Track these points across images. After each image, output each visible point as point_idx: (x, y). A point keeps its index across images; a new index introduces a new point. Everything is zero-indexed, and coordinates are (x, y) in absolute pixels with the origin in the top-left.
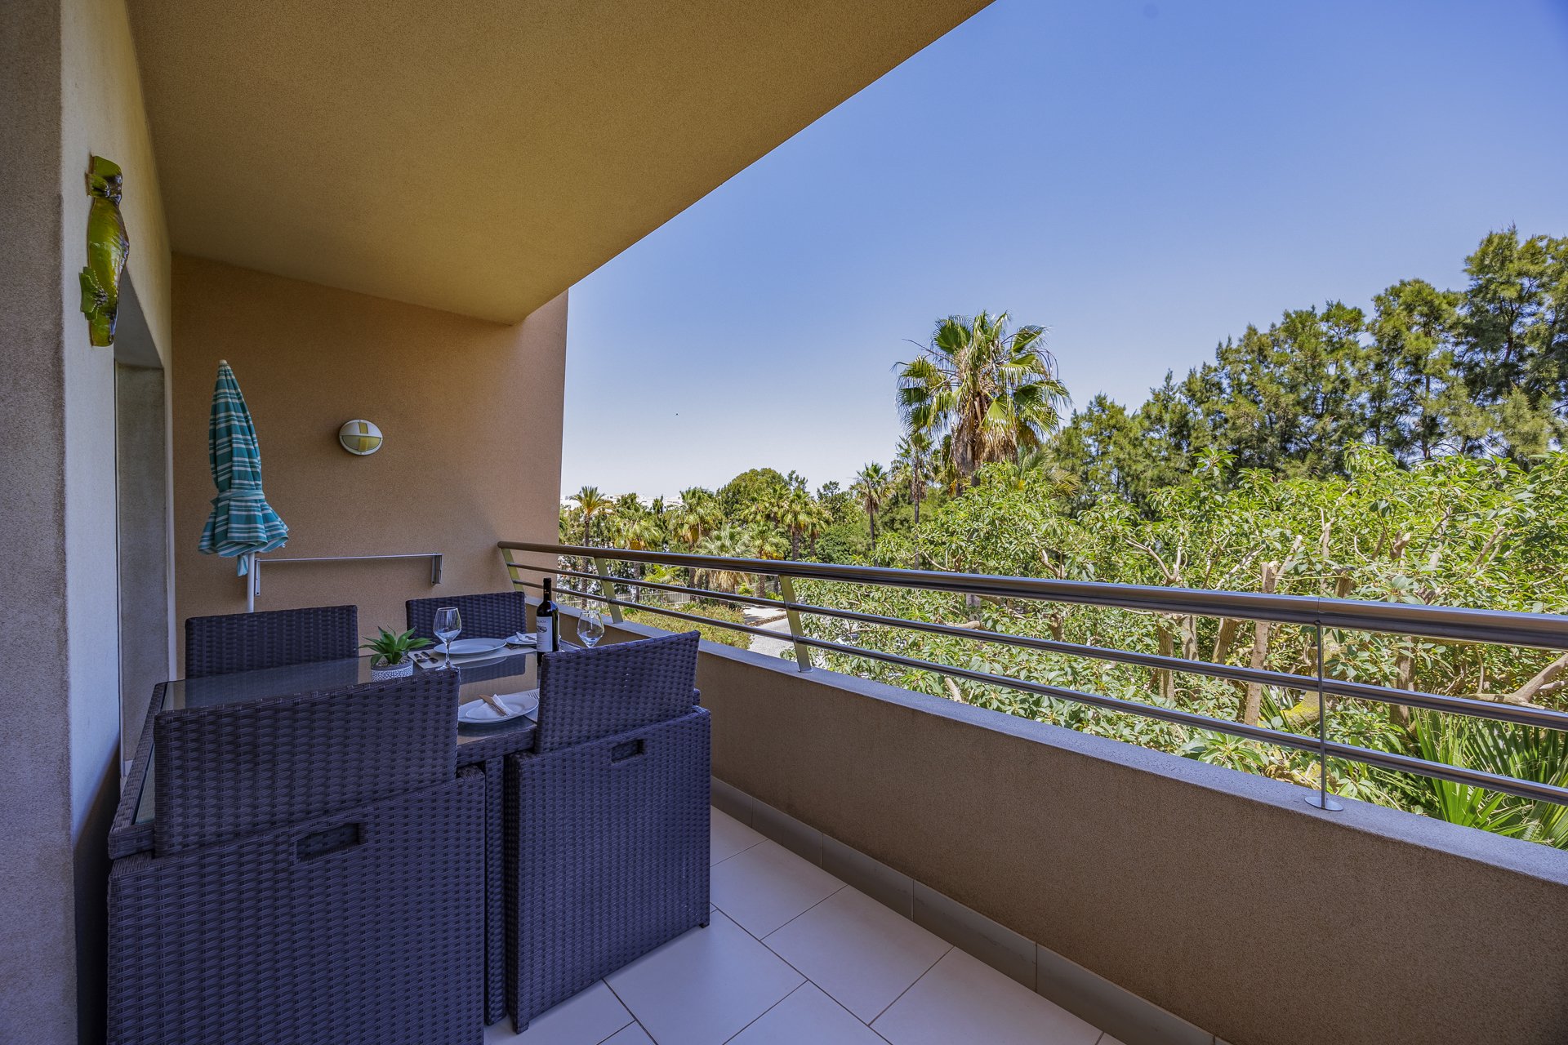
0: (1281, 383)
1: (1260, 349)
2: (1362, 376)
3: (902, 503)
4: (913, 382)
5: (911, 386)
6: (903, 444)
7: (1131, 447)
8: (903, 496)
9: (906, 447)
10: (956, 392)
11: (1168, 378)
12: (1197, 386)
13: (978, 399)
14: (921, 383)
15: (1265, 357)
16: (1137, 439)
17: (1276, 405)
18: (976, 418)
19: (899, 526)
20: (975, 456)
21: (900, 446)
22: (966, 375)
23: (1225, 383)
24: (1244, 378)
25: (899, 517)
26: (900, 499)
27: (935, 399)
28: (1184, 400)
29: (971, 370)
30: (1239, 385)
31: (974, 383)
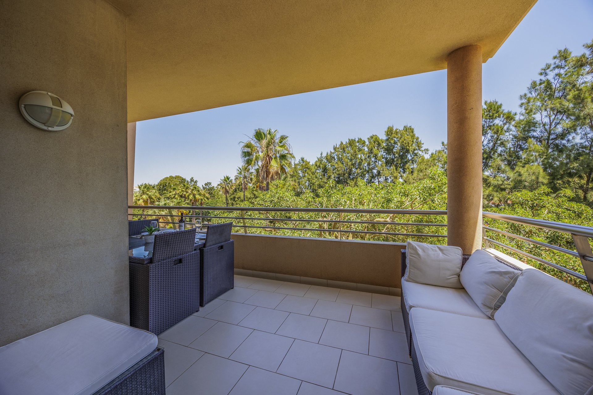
0: (348, 159)
1: (344, 149)
2: (365, 159)
3: (238, 191)
4: (246, 150)
5: (246, 151)
6: (239, 169)
7: (312, 175)
8: (238, 188)
9: (240, 171)
10: (261, 154)
11: (321, 154)
12: (329, 157)
13: (268, 157)
14: (249, 150)
15: (345, 151)
16: (313, 172)
17: (347, 165)
18: (267, 163)
19: (237, 200)
20: (267, 176)
21: (238, 170)
22: (265, 149)
23: (336, 157)
24: (340, 156)
25: (237, 196)
26: (237, 190)
27: (254, 156)
28: (326, 161)
29: (266, 148)
30: (339, 158)
31: (267, 152)
